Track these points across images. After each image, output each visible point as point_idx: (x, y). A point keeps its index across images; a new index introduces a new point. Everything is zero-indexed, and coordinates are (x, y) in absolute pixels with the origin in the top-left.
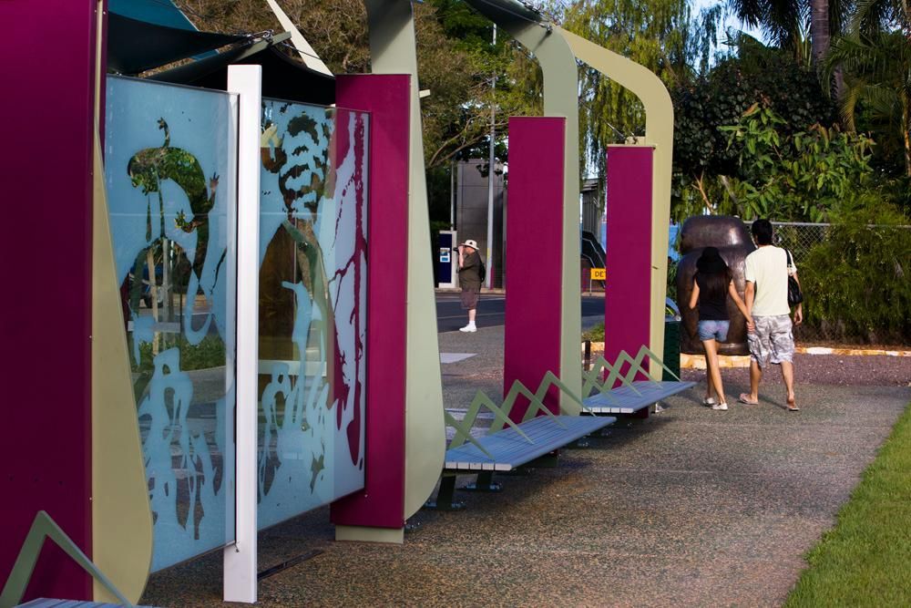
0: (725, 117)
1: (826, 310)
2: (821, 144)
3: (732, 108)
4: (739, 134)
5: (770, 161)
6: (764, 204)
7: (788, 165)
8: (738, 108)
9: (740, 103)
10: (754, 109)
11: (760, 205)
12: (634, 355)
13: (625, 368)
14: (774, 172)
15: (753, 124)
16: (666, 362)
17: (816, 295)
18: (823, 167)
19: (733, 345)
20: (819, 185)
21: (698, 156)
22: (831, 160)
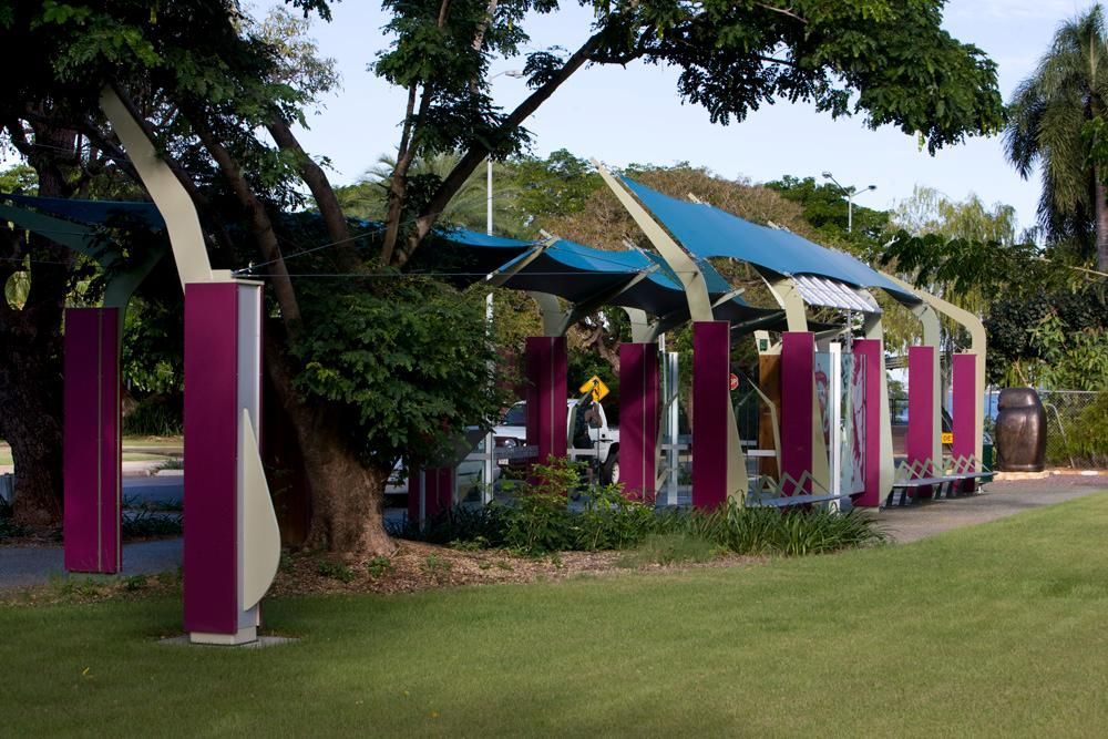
0: (1034, 319)
1: (1096, 448)
2: (1091, 339)
3: (1038, 313)
4: (1038, 334)
5: (1058, 351)
6: (1055, 379)
7: (1070, 353)
8: (1042, 313)
9: (1043, 309)
10: (1048, 318)
11: (1052, 380)
12: (967, 458)
13: (963, 464)
14: (1062, 358)
15: (1048, 327)
16: (984, 463)
17: (1089, 438)
18: (1093, 354)
19: (1029, 466)
20: (1090, 367)
21: (1015, 346)
22: (1099, 350)
